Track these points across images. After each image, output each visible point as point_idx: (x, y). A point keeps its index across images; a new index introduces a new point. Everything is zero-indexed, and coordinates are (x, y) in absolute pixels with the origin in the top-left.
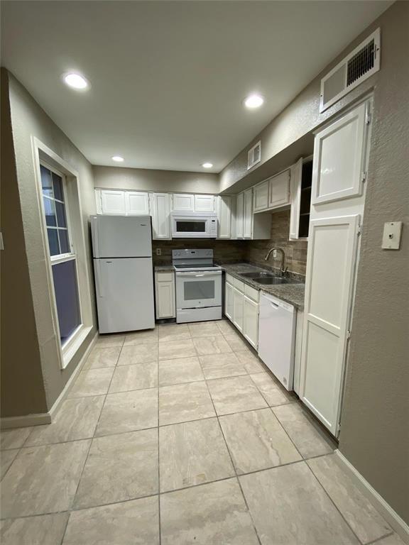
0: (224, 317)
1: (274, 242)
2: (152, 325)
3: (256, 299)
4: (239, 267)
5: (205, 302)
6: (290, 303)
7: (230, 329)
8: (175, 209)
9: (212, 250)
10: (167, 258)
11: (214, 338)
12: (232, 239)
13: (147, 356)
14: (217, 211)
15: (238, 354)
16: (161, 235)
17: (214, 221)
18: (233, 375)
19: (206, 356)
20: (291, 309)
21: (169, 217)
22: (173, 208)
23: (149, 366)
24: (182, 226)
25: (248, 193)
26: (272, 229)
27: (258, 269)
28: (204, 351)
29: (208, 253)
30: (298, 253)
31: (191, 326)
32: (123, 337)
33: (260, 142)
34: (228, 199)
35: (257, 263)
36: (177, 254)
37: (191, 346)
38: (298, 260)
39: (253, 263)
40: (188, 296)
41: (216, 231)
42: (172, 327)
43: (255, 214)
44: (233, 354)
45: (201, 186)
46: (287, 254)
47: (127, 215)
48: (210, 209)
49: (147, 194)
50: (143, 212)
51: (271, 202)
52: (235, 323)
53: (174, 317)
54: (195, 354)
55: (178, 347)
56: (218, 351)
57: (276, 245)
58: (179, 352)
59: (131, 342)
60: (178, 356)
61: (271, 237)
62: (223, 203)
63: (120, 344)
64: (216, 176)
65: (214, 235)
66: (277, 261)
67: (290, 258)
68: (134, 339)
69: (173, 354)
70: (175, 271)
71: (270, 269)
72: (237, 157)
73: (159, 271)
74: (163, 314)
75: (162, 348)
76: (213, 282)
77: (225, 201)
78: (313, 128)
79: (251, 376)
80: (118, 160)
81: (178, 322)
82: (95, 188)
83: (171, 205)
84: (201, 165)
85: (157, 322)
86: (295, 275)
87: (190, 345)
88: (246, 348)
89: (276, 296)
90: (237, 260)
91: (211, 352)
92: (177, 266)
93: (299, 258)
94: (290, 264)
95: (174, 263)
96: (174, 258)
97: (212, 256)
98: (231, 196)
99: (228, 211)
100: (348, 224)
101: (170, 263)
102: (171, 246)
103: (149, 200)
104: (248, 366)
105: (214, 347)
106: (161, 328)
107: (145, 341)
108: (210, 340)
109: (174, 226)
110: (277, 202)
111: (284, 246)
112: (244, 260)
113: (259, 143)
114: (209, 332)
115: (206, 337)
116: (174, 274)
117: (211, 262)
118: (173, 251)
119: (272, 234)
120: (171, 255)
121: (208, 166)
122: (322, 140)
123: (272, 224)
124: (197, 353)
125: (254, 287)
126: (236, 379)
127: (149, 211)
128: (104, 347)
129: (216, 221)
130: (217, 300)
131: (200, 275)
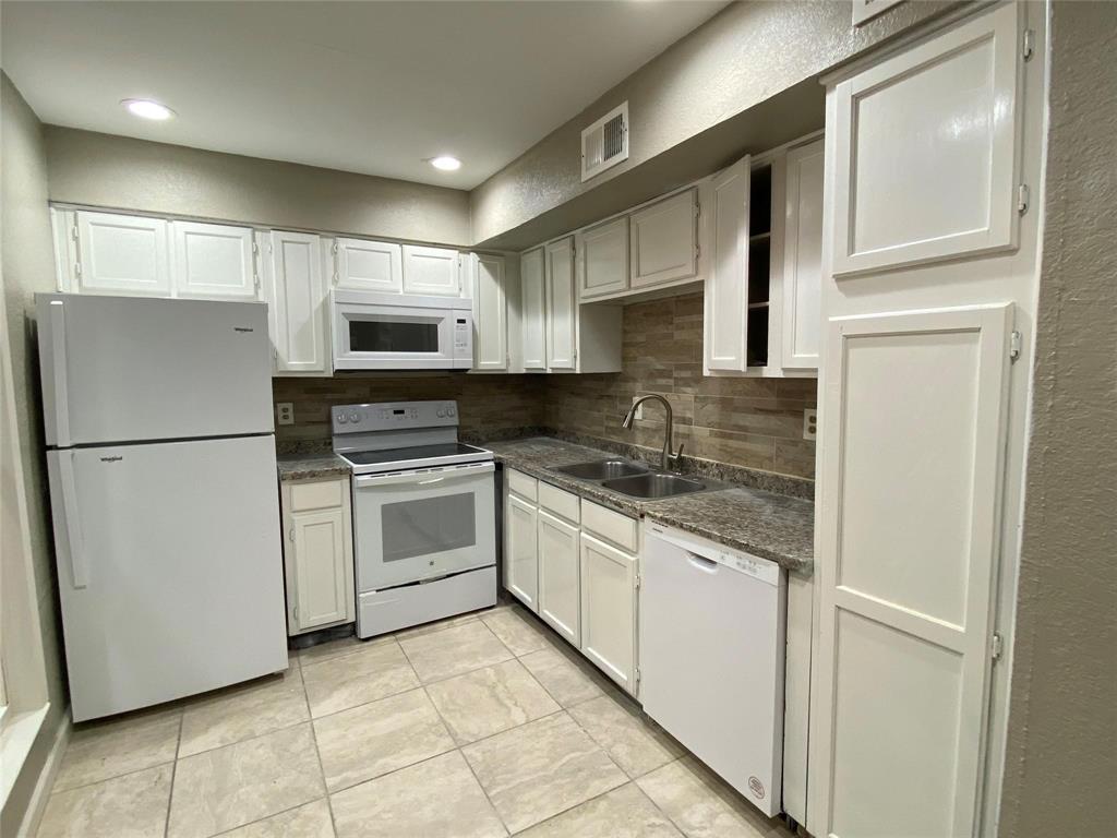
0: (506, 597)
1: (635, 380)
2: (278, 659)
3: (630, 545)
4: (537, 448)
5: (445, 561)
6: (766, 555)
7: (529, 635)
8: (342, 283)
9: (453, 403)
10: (316, 432)
11: (490, 672)
12: (511, 371)
13: (281, 784)
14: (469, 293)
15: (580, 714)
16: (297, 363)
17: (463, 321)
18: (590, 793)
19: (486, 745)
20: (772, 572)
21: (325, 305)
22: (335, 282)
23: (295, 825)
24: (365, 334)
25: (560, 248)
26: (625, 345)
27: (594, 454)
28: (472, 725)
29: (444, 413)
30: (710, 407)
31: (411, 643)
32: (170, 721)
33: (626, 103)
34: (498, 263)
35: (578, 433)
36: (346, 417)
37: (426, 713)
38: (709, 425)
39: (571, 435)
40: (394, 550)
41: (469, 349)
42: (346, 656)
43: (583, 306)
44: (566, 718)
45: (418, 221)
46: (677, 411)
47: (174, 296)
48: (450, 287)
49: (247, 232)
50: (235, 288)
51: (638, 275)
52: (547, 614)
53: (351, 619)
54: (448, 742)
55: (385, 725)
56: (519, 717)
57: (639, 387)
58: (391, 744)
59: (205, 739)
60: (391, 762)
61: (624, 367)
62: (484, 272)
63: (165, 753)
64: (466, 199)
65: (462, 361)
66: (645, 429)
67: (685, 421)
68: (216, 722)
69: (374, 757)
70: (350, 474)
71: (624, 450)
72: (539, 145)
73: (298, 478)
74: (315, 615)
75: (328, 740)
76: (469, 498)
77: (487, 266)
78: (826, 66)
79: (640, 783)
80: (149, 113)
81: (364, 633)
82: (50, 202)
83: (331, 272)
84: (427, 160)
85: (295, 644)
86: (704, 466)
87: (424, 710)
88: (593, 689)
89: (709, 536)
90: (521, 429)
91: (496, 726)
92: (357, 457)
93: (715, 418)
94: (688, 436)
95: (340, 447)
96: (338, 428)
97: (455, 421)
98: (504, 255)
99: (499, 294)
100: (979, 330)
101: (324, 447)
102: (329, 396)
103: (255, 254)
104: (621, 751)
105: (502, 704)
106: (313, 666)
107: (259, 724)
108: (481, 682)
109: (341, 334)
110: (656, 275)
111: (667, 389)
112: (542, 428)
113: (623, 109)
114: (472, 655)
115: (467, 673)
116: (346, 482)
117: (452, 437)
118: (336, 410)
119: (624, 359)
120: (329, 421)
121: (447, 165)
122: (856, 99)
123: (625, 332)
124: (451, 733)
125: (618, 507)
126: (603, 805)
127: (257, 286)
128: (98, 776)
129: (468, 323)
130: (484, 549)
131: (430, 479)
